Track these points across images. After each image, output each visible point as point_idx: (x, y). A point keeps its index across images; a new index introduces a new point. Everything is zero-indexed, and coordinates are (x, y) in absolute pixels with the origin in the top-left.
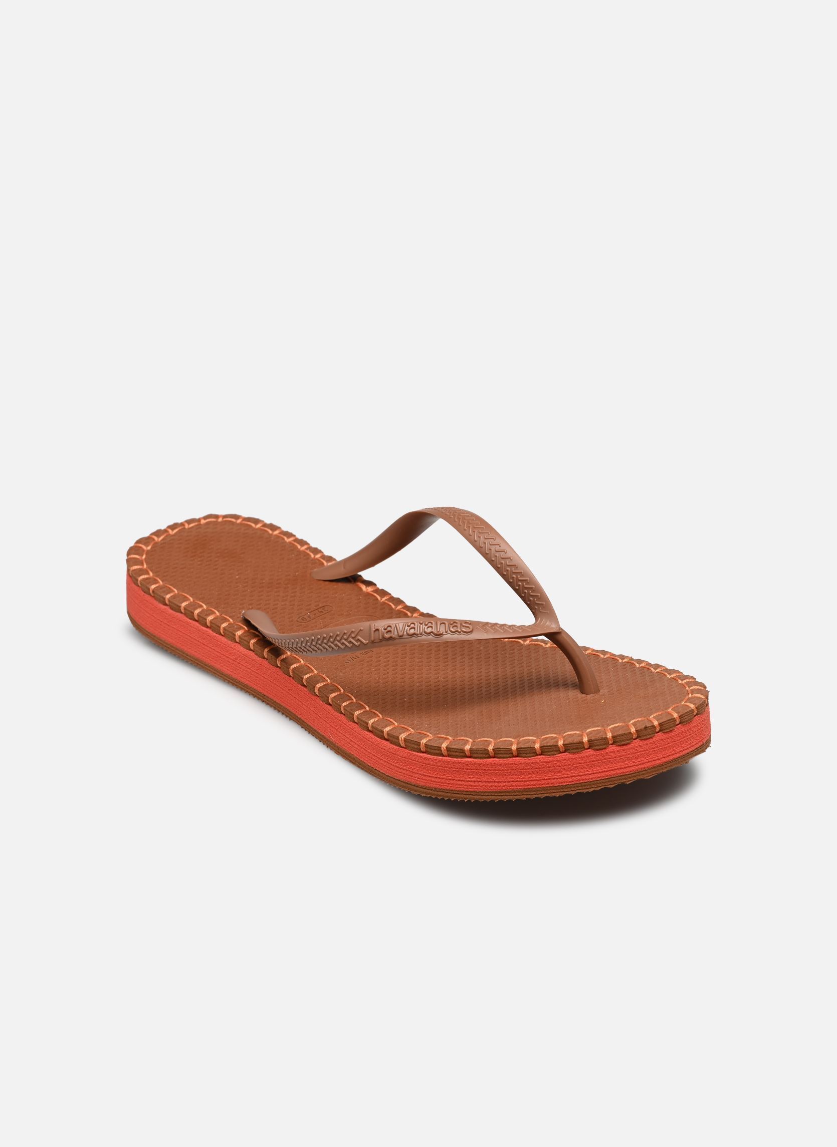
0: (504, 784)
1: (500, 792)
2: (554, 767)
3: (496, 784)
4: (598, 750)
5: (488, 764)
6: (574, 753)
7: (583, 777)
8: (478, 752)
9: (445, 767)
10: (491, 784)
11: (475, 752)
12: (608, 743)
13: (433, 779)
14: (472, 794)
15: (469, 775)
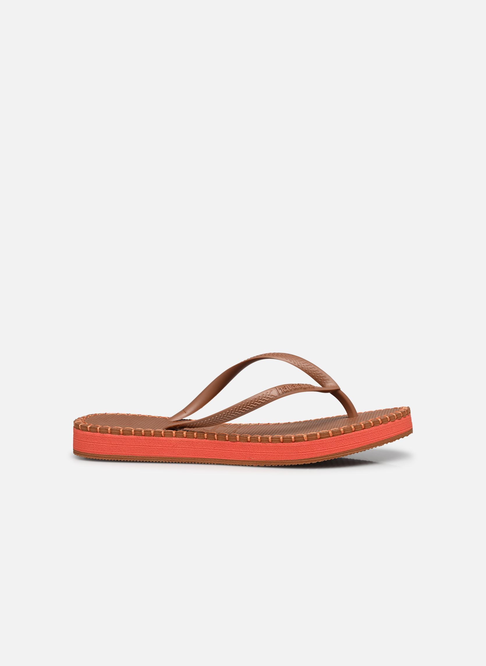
0: (361, 443)
1: (359, 448)
2: (379, 431)
3: (357, 444)
4: (393, 422)
5: (353, 435)
6: (385, 424)
7: (390, 435)
8: (348, 430)
9: (332, 442)
10: (355, 444)
11: (347, 430)
12: (395, 419)
13: (326, 450)
14: (347, 452)
15: (344, 443)
